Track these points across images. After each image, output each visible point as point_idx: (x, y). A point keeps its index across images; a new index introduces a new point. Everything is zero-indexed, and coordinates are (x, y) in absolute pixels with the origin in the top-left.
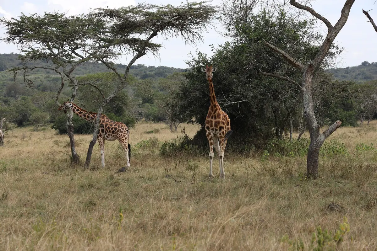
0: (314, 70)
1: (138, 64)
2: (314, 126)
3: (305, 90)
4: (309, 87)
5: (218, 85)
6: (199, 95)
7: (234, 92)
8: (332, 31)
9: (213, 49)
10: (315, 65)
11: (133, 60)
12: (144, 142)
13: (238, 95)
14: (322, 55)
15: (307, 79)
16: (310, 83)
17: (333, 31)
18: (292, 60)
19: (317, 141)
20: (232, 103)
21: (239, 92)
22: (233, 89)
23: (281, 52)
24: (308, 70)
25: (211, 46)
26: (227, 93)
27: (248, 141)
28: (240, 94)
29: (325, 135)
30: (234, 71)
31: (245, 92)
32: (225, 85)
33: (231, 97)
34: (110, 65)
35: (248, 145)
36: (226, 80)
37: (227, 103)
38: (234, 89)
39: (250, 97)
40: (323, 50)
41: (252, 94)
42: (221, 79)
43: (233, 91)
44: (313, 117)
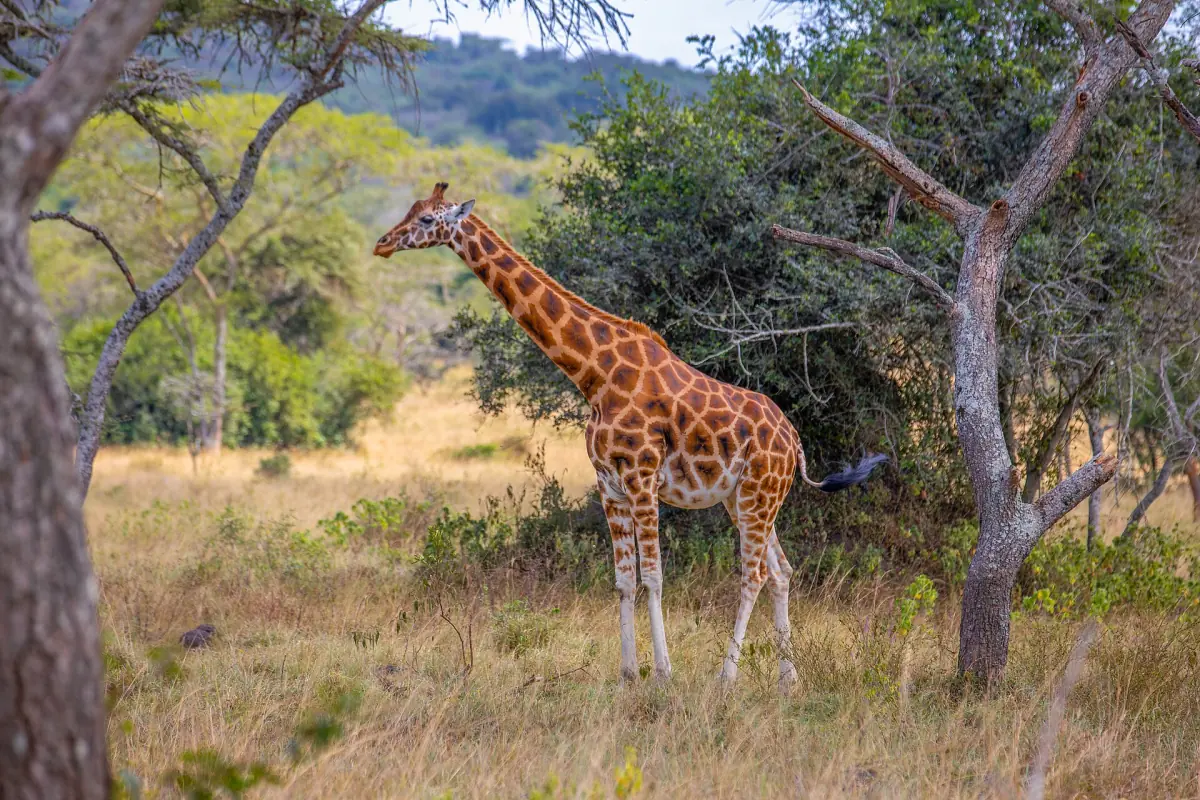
0: (1013, 228)
1: (464, 37)
2: (995, 471)
3: (966, 313)
4: (988, 300)
5: (713, 242)
6: (615, 287)
7: (789, 279)
8: (1098, 62)
9: (704, 56)
10: (1018, 206)
11: (280, 110)
12: (370, 509)
13: (805, 297)
14: (1051, 164)
15: (981, 264)
16: (990, 282)
17: (1103, 63)
18: (921, 182)
19: (1004, 536)
20: (773, 332)
21: (814, 281)
22: (783, 262)
23: (872, 143)
24: (986, 226)
25: (698, 45)
26: (754, 285)
27: (852, 528)
28: (820, 291)
29: (1044, 514)
30: (792, 175)
31: (841, 284)
32: (744, 244)
33: (773, 302)
34: (166, 130)
35: (849, 549)
36: (750, 219)
37: (748, 334)
38: (790, 266)
39: (864, 308)
40: (1057, 143)
41: (872, 293)
42: (731, 212)
43: (781, 276)
44: (992, 431)
